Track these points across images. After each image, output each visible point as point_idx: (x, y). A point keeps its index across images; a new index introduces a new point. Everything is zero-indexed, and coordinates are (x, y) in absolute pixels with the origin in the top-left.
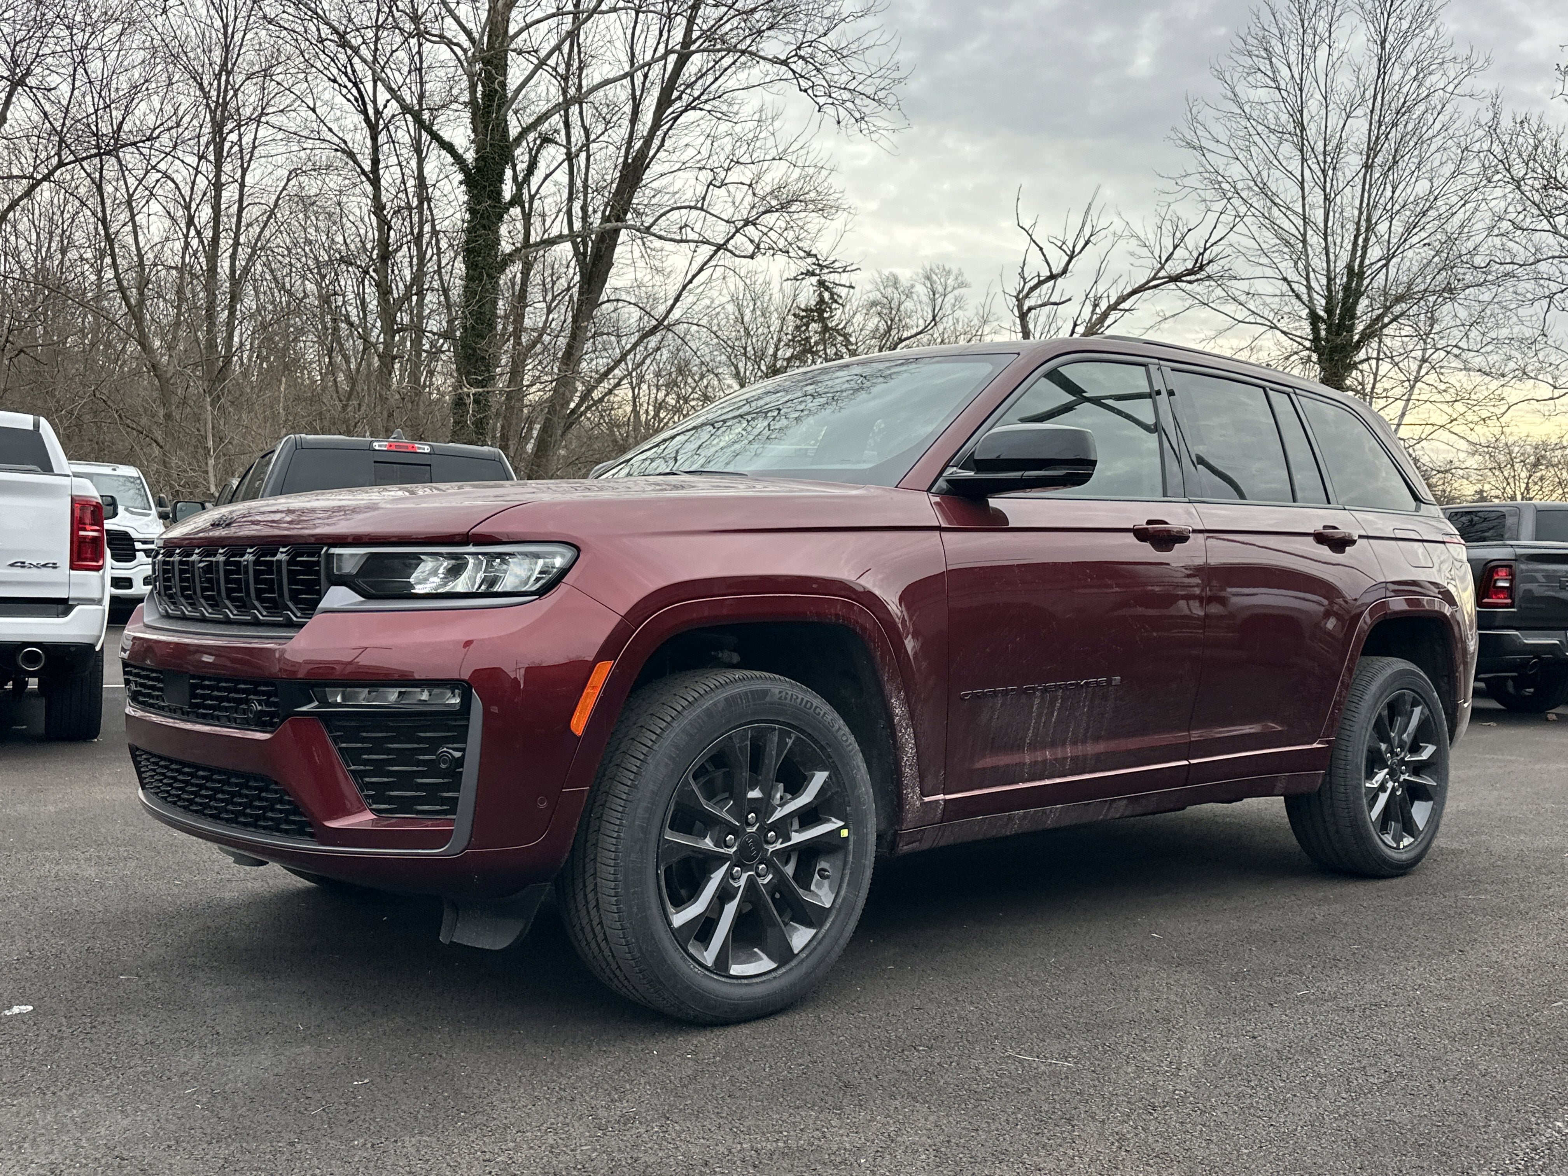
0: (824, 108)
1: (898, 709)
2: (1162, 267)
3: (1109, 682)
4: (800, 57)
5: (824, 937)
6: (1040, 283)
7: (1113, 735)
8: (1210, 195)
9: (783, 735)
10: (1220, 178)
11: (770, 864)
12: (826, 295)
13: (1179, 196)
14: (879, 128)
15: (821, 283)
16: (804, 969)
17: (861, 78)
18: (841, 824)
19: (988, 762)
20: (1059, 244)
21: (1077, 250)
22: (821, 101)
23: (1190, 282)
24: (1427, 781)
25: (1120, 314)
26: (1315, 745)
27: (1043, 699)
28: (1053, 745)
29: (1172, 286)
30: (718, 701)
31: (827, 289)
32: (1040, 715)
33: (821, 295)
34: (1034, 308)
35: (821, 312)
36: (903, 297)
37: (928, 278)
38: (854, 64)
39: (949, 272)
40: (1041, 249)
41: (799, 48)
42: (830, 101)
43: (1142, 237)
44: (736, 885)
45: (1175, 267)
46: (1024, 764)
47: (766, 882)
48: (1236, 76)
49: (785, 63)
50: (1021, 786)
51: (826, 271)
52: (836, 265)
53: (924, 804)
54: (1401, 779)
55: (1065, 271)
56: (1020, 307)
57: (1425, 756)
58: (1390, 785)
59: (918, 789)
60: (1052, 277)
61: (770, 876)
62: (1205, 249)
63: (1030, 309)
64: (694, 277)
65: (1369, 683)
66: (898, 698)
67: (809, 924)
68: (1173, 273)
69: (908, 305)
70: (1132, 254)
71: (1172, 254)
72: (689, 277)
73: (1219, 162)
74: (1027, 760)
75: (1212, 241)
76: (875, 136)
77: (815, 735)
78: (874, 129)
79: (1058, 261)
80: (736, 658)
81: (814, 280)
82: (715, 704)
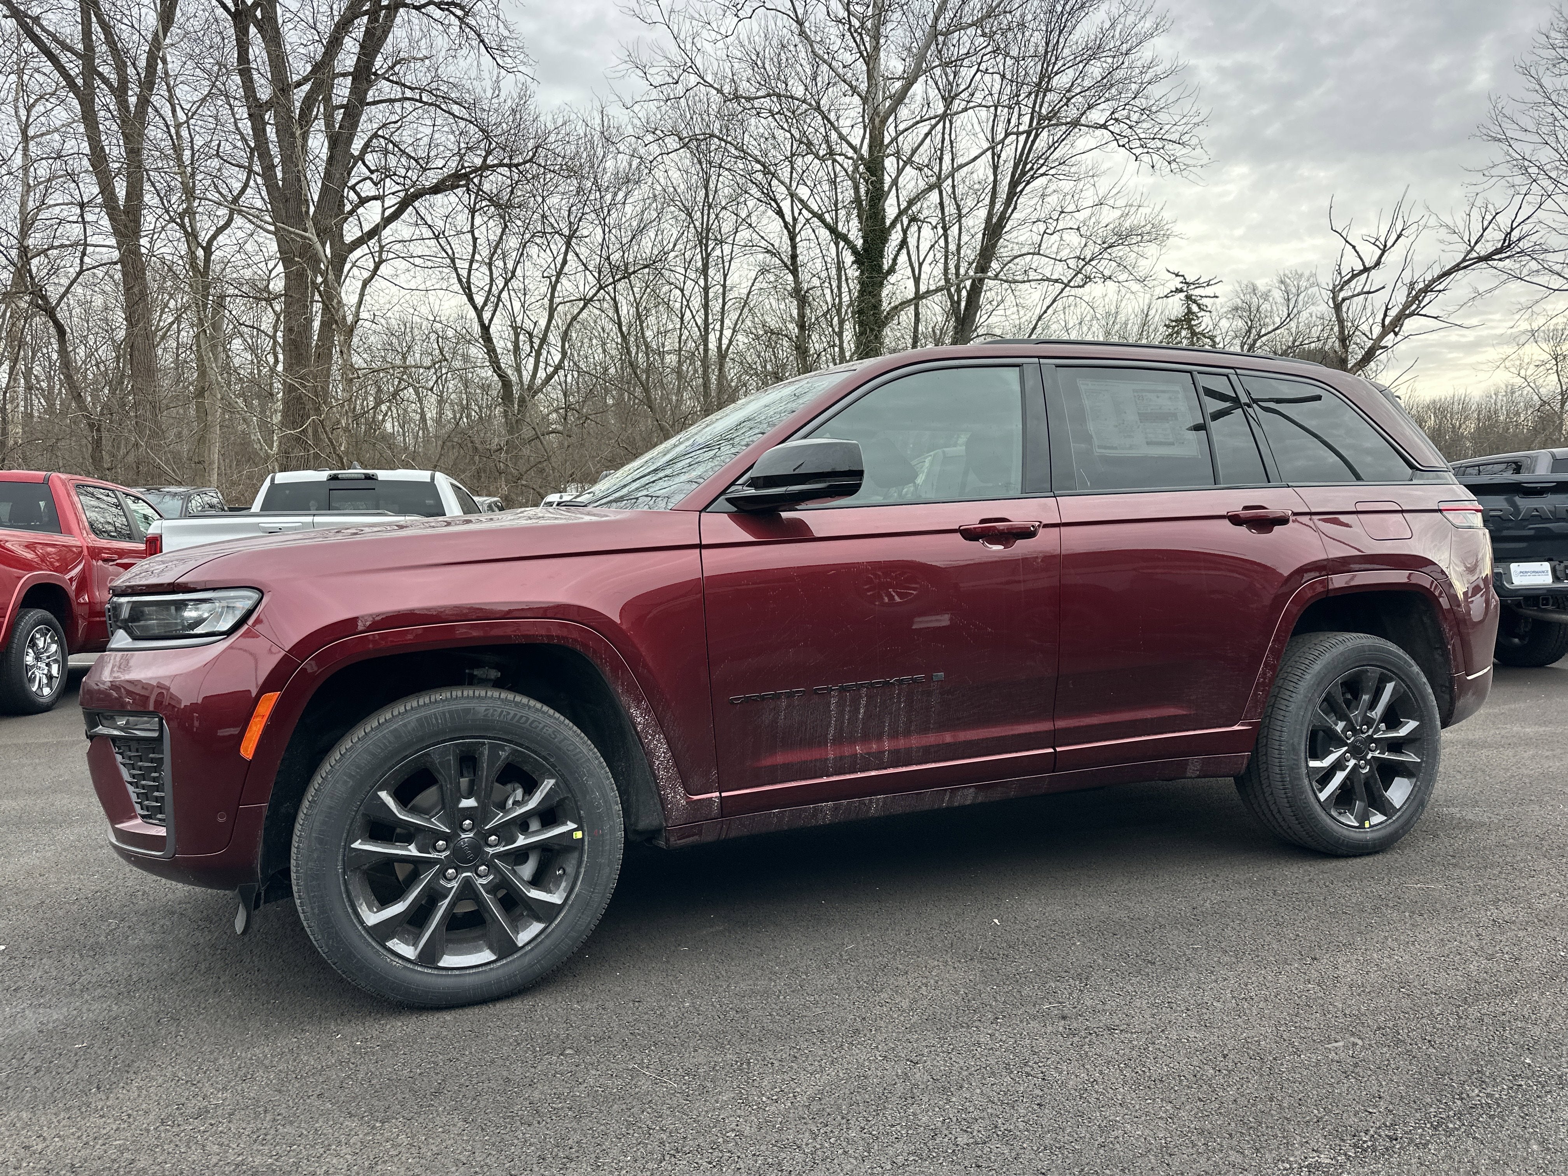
0: (1141, 157)
1: (639, 717)
2: (1472, 249)
3: (930, 678)
4: (1116, 120)
5: (553, 931)
6: (1354, 276)
7: (943, 727)
8: (1519, 179)
9: (494, 748)
10: (1526, 163)
11: (491, 866)
12: (1195, 308)
13: (1486, 186)
14: (1188, 166)
15: (1189, 297)
16: (527, 960)
17: (1167, 127)
18: (575, 826)
19: (780, 759)
20: (1373, 241)
21: (1389, 244)
22: (1138, 151)
23: (1500, 260)
24: (1410, 757)
25: (1434, 295)
26: (1236, 728)
27: (842, 699)
28: (866, 738)
29: (1482, 265)
30: (409, 722)
31: (1195, 302)
32: (841, 713)
33: (1188, 308)
34: (1347, 299)
35: (1188, 321)
36: (1261, 301)
37: (1282, 282)
38: (1162, 117)
39: (1301, 276)
40: (1354, 247)
41: (1113, 113)
42: (1146, 150)
43: (1451, 224)
44: (449, 886)
45: (1482, 249)
46: (827, 759)
47: (485, 882)
48: (1541, 70)
49: (1104, 126)
50: (825, 779)
51: (1192, 287)
52: (1201, 281)
53: (690, 802)
54: (1369, 757)
55: (1378, 263)
56: (1334, 299)
57: (1403, 732)
58: (1352, 763)
59: (681, 790)
60: (1366, 270)
61: (492, 877)
62: (1512, 229)
63: (1344, 300)
64: (1048, 308)
65: (1314, 661)
66: (638, 707)
67: (539, 920)
68: (1482, 254)
69: (1266, 306)
70: (1442, 242)
71: (1482, 235)
72: (1044, 308)
73: (1527, 149)
74: (831, 756)
75: (1519, 220)
76: (1185, 173)
77: (532, 746)
78: (1183, 167)
79: (1370, 254)
80: (494, 674)
81: (1182, 295)
82: (405, 725)
